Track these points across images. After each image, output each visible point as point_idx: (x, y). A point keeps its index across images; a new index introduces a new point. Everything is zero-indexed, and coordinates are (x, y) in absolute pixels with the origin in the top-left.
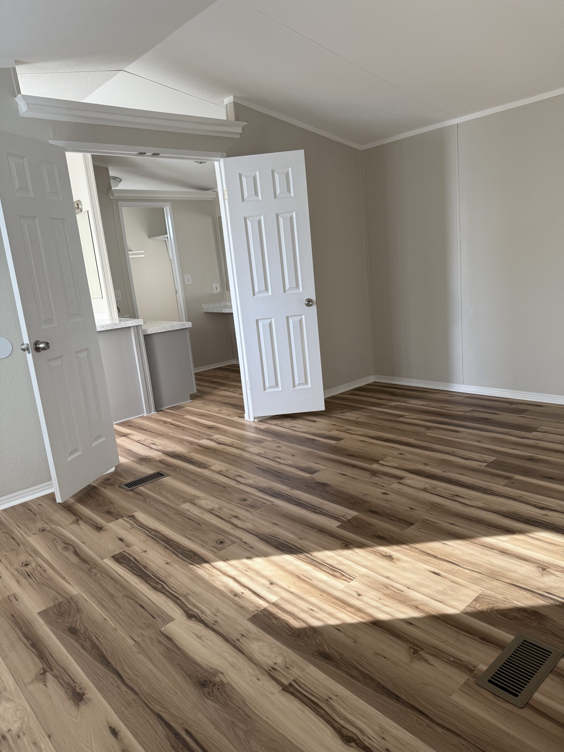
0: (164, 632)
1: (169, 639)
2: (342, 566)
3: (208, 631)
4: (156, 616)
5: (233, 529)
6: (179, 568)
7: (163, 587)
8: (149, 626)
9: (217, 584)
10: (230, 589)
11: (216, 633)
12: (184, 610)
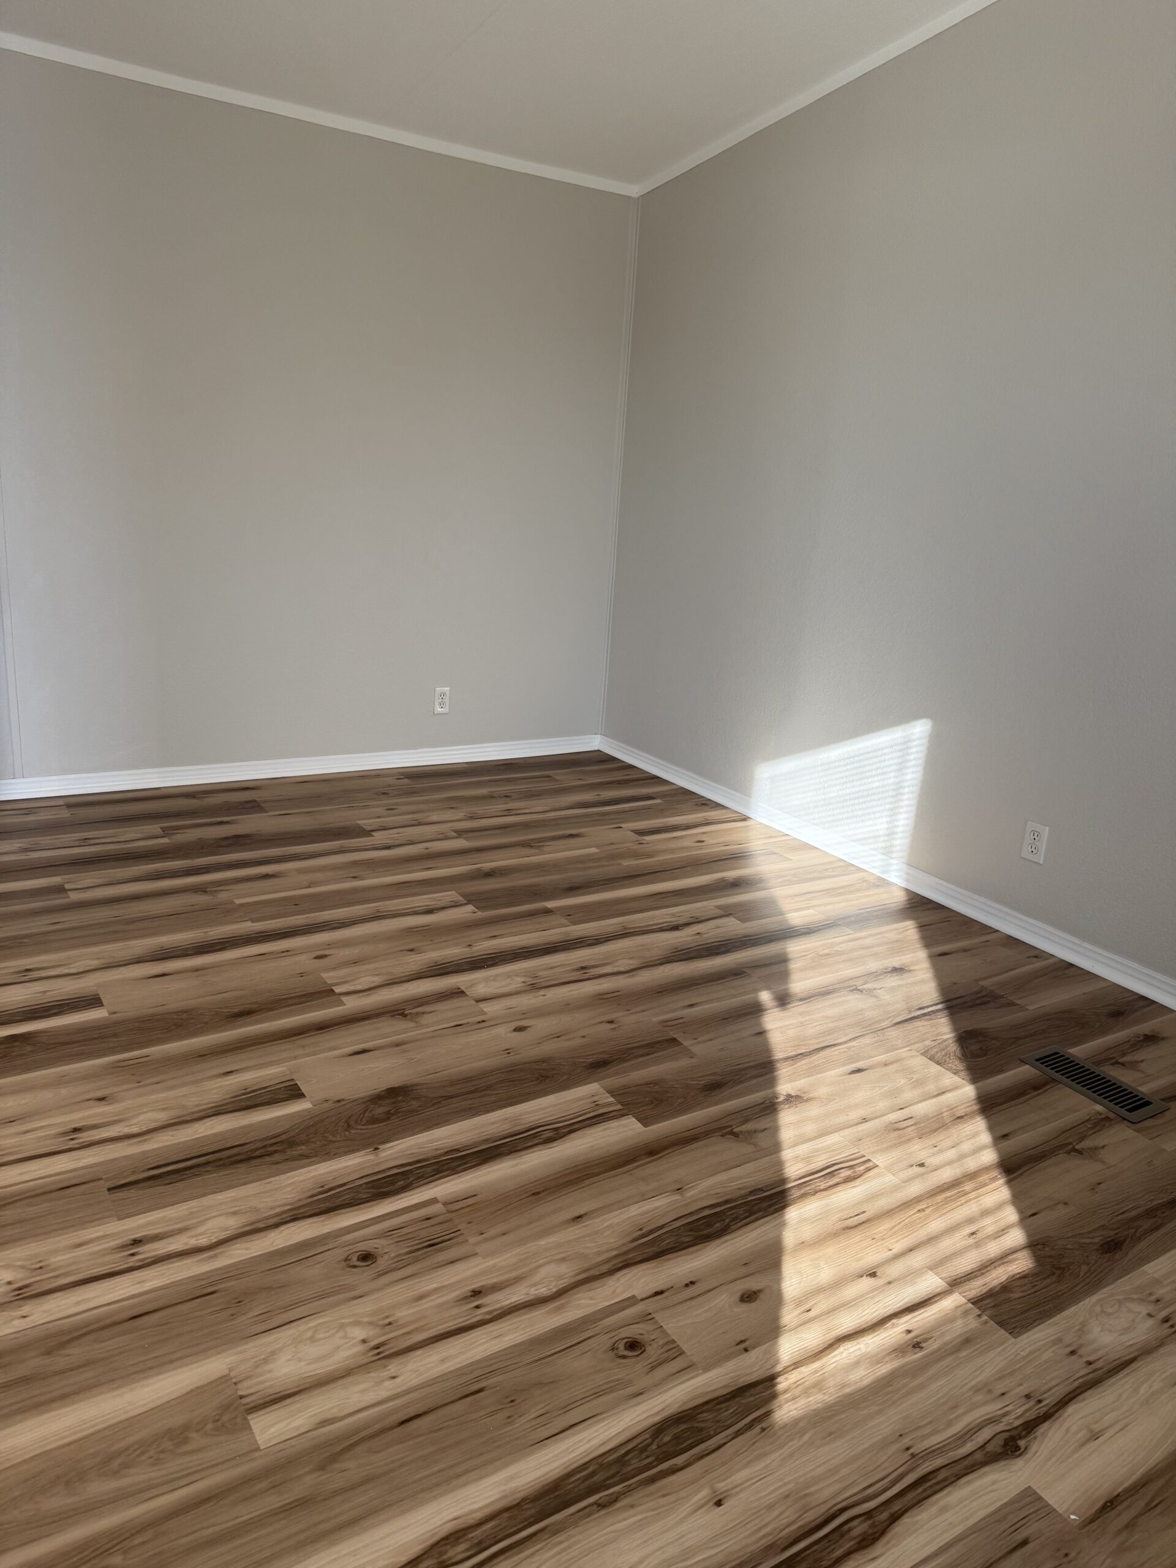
0: (1088, 1514)
1: (1110, 1504)
2: (819, 1159)
3: (1066, 1415)
4: (1019, 1537)
5: (562, 1306)
6: (763, 1465)
7: (869, 1514)
8: (1066, 1555)
9: (862, 1377)
10: (890, 1354)
11: (1071, 1400)
12: (984, 1464)
